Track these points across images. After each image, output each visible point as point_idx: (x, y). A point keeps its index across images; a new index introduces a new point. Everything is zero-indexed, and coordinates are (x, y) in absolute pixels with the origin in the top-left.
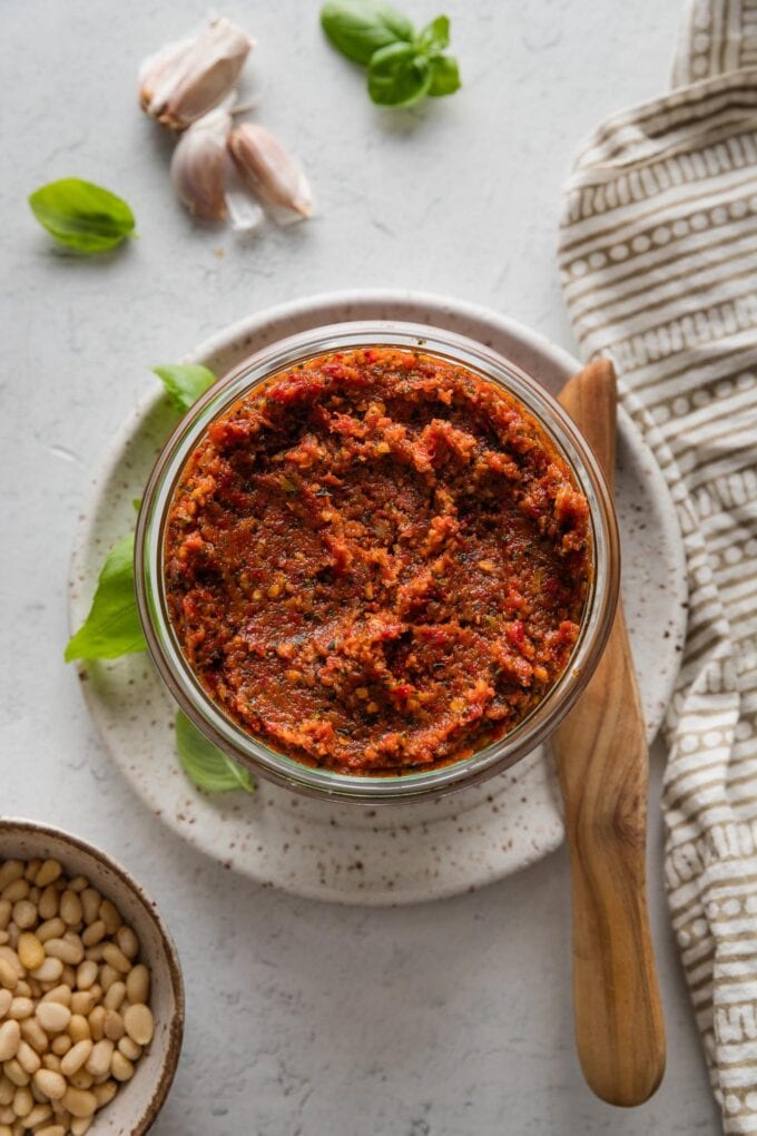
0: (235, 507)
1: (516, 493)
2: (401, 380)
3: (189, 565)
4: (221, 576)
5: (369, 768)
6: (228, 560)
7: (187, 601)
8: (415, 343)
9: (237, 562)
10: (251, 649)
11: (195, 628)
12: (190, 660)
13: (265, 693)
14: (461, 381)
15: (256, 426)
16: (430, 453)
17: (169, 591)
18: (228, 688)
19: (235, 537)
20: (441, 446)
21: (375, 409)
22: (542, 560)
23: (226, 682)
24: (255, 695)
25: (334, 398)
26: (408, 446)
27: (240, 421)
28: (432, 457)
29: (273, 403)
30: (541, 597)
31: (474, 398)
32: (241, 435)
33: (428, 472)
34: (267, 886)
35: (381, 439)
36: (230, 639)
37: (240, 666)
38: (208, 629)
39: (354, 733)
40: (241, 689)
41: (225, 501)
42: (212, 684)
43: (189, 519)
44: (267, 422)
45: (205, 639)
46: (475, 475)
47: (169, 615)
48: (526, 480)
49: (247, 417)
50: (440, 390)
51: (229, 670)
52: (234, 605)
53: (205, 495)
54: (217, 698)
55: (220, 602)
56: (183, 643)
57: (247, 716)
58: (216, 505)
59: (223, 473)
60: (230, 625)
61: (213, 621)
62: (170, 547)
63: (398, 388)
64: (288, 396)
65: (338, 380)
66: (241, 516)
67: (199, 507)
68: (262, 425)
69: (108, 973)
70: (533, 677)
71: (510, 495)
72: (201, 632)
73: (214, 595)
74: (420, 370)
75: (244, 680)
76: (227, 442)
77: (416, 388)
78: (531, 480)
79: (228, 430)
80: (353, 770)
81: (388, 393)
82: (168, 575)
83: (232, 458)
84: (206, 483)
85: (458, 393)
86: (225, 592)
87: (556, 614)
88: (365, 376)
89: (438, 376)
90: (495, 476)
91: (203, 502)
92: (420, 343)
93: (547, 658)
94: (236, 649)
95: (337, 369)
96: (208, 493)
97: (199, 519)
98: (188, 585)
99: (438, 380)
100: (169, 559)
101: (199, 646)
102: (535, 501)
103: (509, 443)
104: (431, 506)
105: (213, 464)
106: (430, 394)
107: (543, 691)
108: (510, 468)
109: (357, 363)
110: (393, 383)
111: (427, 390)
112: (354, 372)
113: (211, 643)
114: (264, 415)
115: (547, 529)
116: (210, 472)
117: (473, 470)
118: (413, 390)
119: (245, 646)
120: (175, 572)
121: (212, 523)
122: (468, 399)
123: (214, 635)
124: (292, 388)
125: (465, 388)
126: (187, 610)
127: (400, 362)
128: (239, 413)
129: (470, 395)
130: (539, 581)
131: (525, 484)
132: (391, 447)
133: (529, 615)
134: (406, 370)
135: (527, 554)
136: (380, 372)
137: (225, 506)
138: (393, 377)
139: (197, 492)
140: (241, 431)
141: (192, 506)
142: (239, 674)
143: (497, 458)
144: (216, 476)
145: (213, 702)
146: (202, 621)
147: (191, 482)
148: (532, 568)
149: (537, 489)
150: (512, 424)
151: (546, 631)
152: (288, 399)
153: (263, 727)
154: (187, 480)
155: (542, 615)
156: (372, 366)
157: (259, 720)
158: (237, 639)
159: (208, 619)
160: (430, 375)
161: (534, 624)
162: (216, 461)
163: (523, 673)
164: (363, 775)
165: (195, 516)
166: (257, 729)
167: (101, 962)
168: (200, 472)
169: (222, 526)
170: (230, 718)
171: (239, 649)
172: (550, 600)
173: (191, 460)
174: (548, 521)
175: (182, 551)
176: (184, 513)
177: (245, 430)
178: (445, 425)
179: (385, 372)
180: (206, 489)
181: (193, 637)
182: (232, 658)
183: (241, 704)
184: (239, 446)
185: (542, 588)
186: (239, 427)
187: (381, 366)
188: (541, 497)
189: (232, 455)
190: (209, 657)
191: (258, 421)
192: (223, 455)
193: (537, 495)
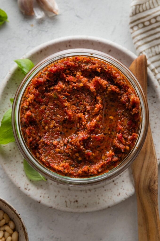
0: (40, 103)
1: (119, 97)
2: (86, 65)
3: (27, 120)
4: (36, 123)
5: (79, 176)
6: (38, 118)
7: (27, 130)
8: (90, 55)
9: (41, 118)
10: (45, 143)
11: (29, 138)
12: (28, 147)
13: (50, 155)
14: (103, 65)
15: (45, 80)
16: (95, 86)
17: (22, 127)
18: (39, 154)
19: (40, 111)
20: (97, 84)
21: (78, 74)
22: (127, 116)
23: (39, 152)
24: (47, 156)
25: (67, 71)
26: (89, 84)
27: (41, 78)
29: (50, 73)
30: (127, 126)
31: (107, 70)
32: (41, 82)
33: (94, 92)
34: (51, 208)
35: (81, 82)
36: (39, 140)
37: (42, 148)
38: (33, 138)
39: (75, 166)
40: (43, 154)
41: (37, 101)
42: (35, 153)
43: (27, 107)
44: (48, 78)
45: (32, 141)
46: (108, 92)
47: (22, 134)
48: (122, 93)
49: (42, 77)
50: (97, 68)
51: (39, 149)
52: (40, 131)
53: (31, 100)
54: (36, 157)
55: (36, 130)
56: (26, 142)
57: (45, 162)
58: (35, 103)
59: (36, 93)
60: (39, 136)
61: (34, 136)
62: (22, 115)
63: (85, 68)
64: (54, 71)
65: (68, 66)
66: (41, 105)
67: (30, 103)
68: (47, 79)
69: (7, 234)
70: (125, 149)
71: (117, 97)
72: (31, 139)
73: (35, 128)
74: (91, 62)
75: (44, 152)
76: (37, 84)
77: (90, 68)
78: (123, 93)
79: (37, 81)
80: (75, 177)
81: (82, 69)
82: (21, 122)
83: (38, 89)
84: (32, 96)
85: (102, 69)
86: (38, 127)
87: (131, 131)
88: (76, 64)
89: (96, 64)
90: (113, 92)
91: (31, 102)
92: (91, 55)
93: (129, 144)
94: (41, 143)
95: (68, 63)
96: (32, 99)
97: (30, 107)
98: (27, 126)
99: (96, 65)
100: (22, 118)
101: (31, 142)
102: (124, 99)
103: (117, 83)
104: (95, 101)
105: (33, 91)
106: (94, 69)
107: (128, 153)
108: (117, 90)
109: (73, 61)
110: (84, 66)
111: (93, 68)
112: (72, 63)
113: (34, 142)
114: (47, 77)
115: (128, 107)
116: (32, 93)
117: (107, 91)
118: (89, 68)
119: (44, 142)
120: (23, 122)
121: (34, 108)
122: (105, 70)
123: (35, 139)
124: (55, 69)
125: (104, 67)
126: (27, 133)
127: (85, 60)
128: (40, 76)
129: (105, 69)
130: (126, 122)
131: (122, 94)
132: (84, 84)
133: (124, 132)
134: (87, 62)
135: (122, 114)
136: (80, 63)
137: (37, 102)
138: (84, 65)
139: (29, 99)
140: (41, 81)
141: (28, 103)
142: (42, 150)
143: (114, 87)
144: (34, 94)
145: (35, 158)
146: (31, 136)
147: (27, 96)
148: (124, 118)
149: (125, 96)
150: (118, 78)
151: (129, 136)
152: (54, 72)
153: (49, 165)
154: (26, 95)
155: (127, 131)
156: (78, 61)
157: (48, 163)
158: (41, 140)
159: (33, 135)
160: (94, 64)
161: (125, 134)
163: (122, 148)
164: (78, 178)
165: (29, 106)
166: (48, 166)
167: (4, 231)
168: (30, 93)
169: (36, 108)
170: (40, 163)
171: (42, 143)
172: (129, 127)
173: (27, 89)
174: (128, 105)
175: (25, 116)
176: (25, 105)
177: (42, 81)
178: (99, 78)
179: (81, 63)
180: (32, 98)
181: (29, 140)
182: (40, 146)
183: (43, 159)
184: (40, 85)
185: (127, 124)
186: (40, 80)
187: (80, 62)
188: (126, 98)
189: (38, 88)
190: (33, 146)
191: (46, 78)
192: (36, 87)
193: (125, 97)
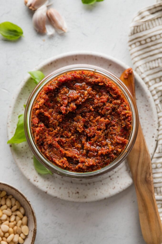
0: (48, 107)
2: (90, 79)
5: (76, 170)
8: (94, 70)
12: (36, 143)
13: (53, 151)
15: (55, 88)
17: (32, 126)
18: (44, 150)
23: (44, 148)
24: (50, 152)
27: (51, 86)
29: (59, 82)
30: (120, 133)
32: (51, 90)
40: (47, 150)
41: (46, 105)
42: (41, 149)
44: (57, 87)
45: (39, 139)
47: (32, 132)
49: (53, 85)
51: (45, 145)
53: (42, 104)
54: (42, 152)
57: (48, 156)
58: (44, 106)
59: (46, 98)
63: (89, 80)
64: (63, 81)
65: (75, 78)
66: (50, 109)
69: (18, 218)
72: (39, 137)
74: (95, 77)
75: (48, 148)
76: (48, 91)
79: (48, 88)
80: (73, 171)
81: (87, 82)
82: (32, 122)
84: (42, 101)
88: (81, 77)
89: (99, 78)
91: (41, 105)
92: (95, 70)
95: (75, 75)
96: (42, 103)
99: (99, 80)
107: (118, 155)
109: (79, 74)
110: (88, 79)
111: (96, 81)
112: (79, 76)
113: (41, 140)
114: (57, 85)
116: (43, 98)
118: (93, 81)
122: (106, 85)
123: (41, 138)
124: (64, 79)
125: (105, 82)
127: (90, 74)
128: (51, 84)
130: (119, 129)
134: (91, 76)
136: (85, 76)
137: (46, 106)
138: (88, 78)
139: (40, 103)
140: (51, 89)
141: (39, 106)
144: (44, 99)
153: (52, 159)
154: (37, 99)
156: (83, 75)
157: (51, 157)
160: (97, 78)
162: (45, 95)
164: (75, 172)
166: (51, 160)
167: (16, 215)
168: (41, 98)
170: (44, 156)
172: (121, 134)
173: (39, 95)
177: (52, 89)
179: (86, 76)
180: (42, 102)
181: (36, 138)
182: (45, 143)
183: (47, 154)
184: (50, 92)
185: (120, 131)
186: (51, 88)
187: (85, 75)
188: (121, 109)
189: (48, 94)
190: (40, 143)
191: (55, 86)
192: (46, 94)
193: (120, 109)
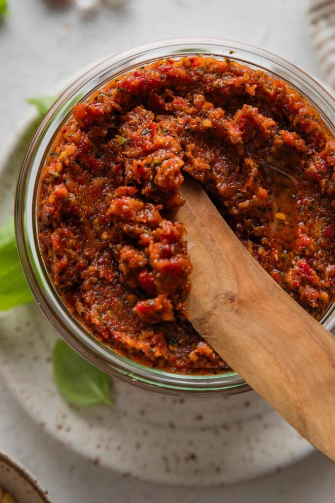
0: (91, 169)
1: (303, 162)
2: (217, 78)
3: (56, 209)
4: (80, 219)
5: (192, 368)
6: (86, 207)
7: (54, 236)
8: (227, 54)
9: (92, 210)
10: (101, 276)
11: (60, 257)
12: (56, 283)
13: (112, 310)
14: (261, 80)
15: (109, 108)
16: (241, 129)
17: (40, 231)
18: (84, 306)
19: (91, 191)
20: (250, 124)
21: (199, 98)
22: (322, 213)
23: (83, 301)
24: (104, 311)
25: (167, 90)
26: (225, 123)
27: (97, 104)
28: (242, 133)
29: (122, 91)
30: (322, 240)
31: (272, 92)
32: (98, 114)
33: (239, 143)
34: (127, 476)
35: (205, 117)
36: (86, 268)
37: (93, 289)
38: (69, 259)
39: (180, 341)
40: (94, 306)
41: (84, 164)
42: (72, 303)
43: (57, 174)
44: (117, 106)
45: (67, 266)
46: (273, 149)
47: (40, 250)
48: (310, 152)
49: (102, 102)
50: (247, 85)
51: (85, 291)
52: (90, 243)
53: (69, 157)
54: (76, 312)
55: (79, 239)
56: (50, 270)
57: (98, 326)
58: (77, 166)
59: (83, 142)
60: (86, 258)
61: (73, 253)
62: (42, 199)
63: (215, 83)
64: (133, 86)
65: (171, 78)
66: (94, 176)
67: (64, 166)
68: (113, 108)
70: (319, 300)
71: (299, 164)
72: (65, 260)
73: (75, 234)
74: (231, 71)
75: (96, 299)
76: (87, 120)
77: (229, 83)
78: (313, 154)
79: (88, 110)
80: (179, 370)
81: (208, 88)
82: (40, 220)
83: (90, 132)
84: (71, 148)
85: (259, 89)
86: (82, 232)
87: (333, 253)
88: (190, 75)
89: (245, 74)
90: (288, 147)
91: (67, 161)
92: (231, 53)
93: (327, 285)
94: (90, 276)
95: (170, 69)
96: (72, 155)
97: (64, 175)
98: (55, 225)
99: (245, 78)
100: (41, 206)
101: (63, 271)
102: (317, 168)
103: (298, 124)
104: (240, 171)
105: (76, 135)
106: (239, 88)
107: (323, 313)
108: (300, 143)
109: (184, 65)
110: (212, 81)
111: (237, 85)
112: (182, 72)
113: (71, 270)
114: (115, 101)
115: (326, 189)
116: (73, 141)
117: (271, 146)
118: (227, 86)
119: (97, 273)
120: (45, 215)
121: (74, 179)
122: (266, 94)
123: (74, 264)
124: (137, 80)
125: (265, 85)
126: (55, 243)
127: (216, 66)
128: (96, 99)
129: (268, 90)
130: (320, 228)
131: (309, 156)
132: (213, 123)
133: (313, 253)
134: (220, 72)
135: (311, 208)
136: (201, 73)
137: (84, 167)
138: (211, 76)
139: (64, 154)
140: (98, 111)
141: (59, 165)
142: (92, 295)
143: (290, 136)
144: (77, 144)
145: (73, 316)
146: (65, 252)
147: (58, 149)
148: (315, 219)
149: (318, 160)
150: (301, 110)
151: (326, 266)
152: (134, 88)
153: (111, 335)
154: (55, 149)
155: (323, 253)
156: (196, 68)
157: (108, 330)
158: (91, 268)
159: (70, 251)
160: (239, 74)
161: (317, 259)
162: (78, 132)
163: (312, 297)
164: (187, 373)
165: (62, 172)
166: (106, 337)
168: (66, 142)
169: (81, 182)
170: (85, 327)
171: (92, 275)
172: (328, 243)
173: (59, 134)
174: (327, 183)
175: (51, 199)
176: (53, 170)
177: (101, 110)
178: (254, 110)
179: (205, 73)
180: (70, 153)
181: (58, 264)
182: (87, 282)
183: (94, 317)
184: (95, 124)
185: (322, 233)
186: (97, 108)
187: (203, 69)
188: (322, 165)
189: (90, 130)
190: (69, 280)
191: (111, 105)
192: (84, 129)
193: (319, 163)
